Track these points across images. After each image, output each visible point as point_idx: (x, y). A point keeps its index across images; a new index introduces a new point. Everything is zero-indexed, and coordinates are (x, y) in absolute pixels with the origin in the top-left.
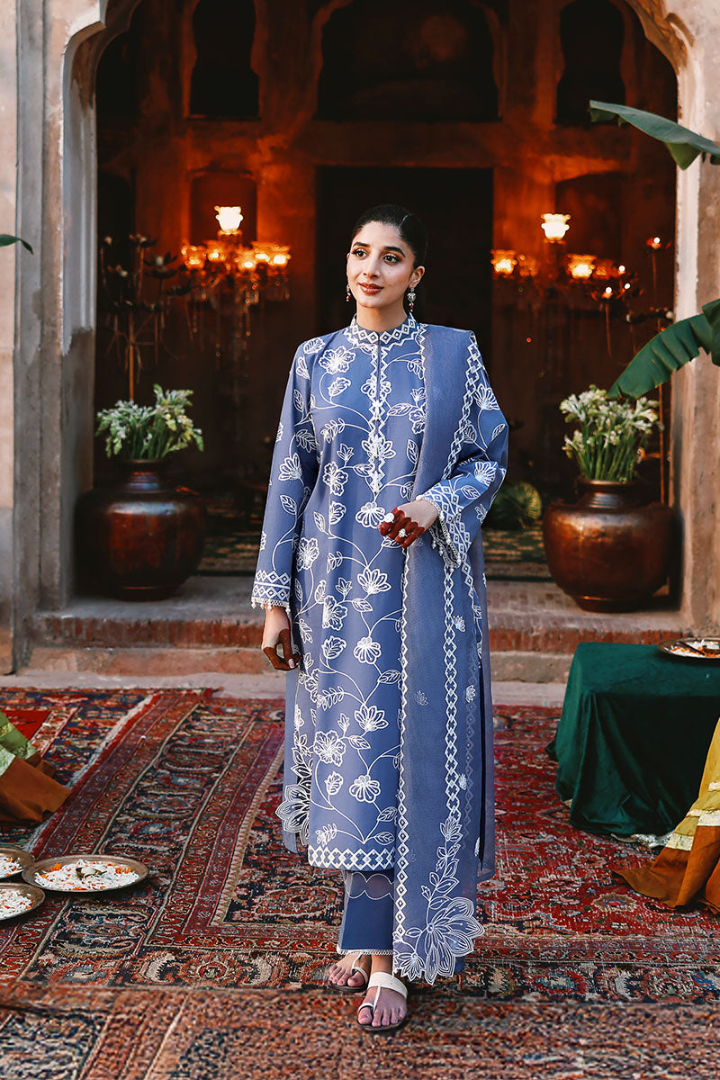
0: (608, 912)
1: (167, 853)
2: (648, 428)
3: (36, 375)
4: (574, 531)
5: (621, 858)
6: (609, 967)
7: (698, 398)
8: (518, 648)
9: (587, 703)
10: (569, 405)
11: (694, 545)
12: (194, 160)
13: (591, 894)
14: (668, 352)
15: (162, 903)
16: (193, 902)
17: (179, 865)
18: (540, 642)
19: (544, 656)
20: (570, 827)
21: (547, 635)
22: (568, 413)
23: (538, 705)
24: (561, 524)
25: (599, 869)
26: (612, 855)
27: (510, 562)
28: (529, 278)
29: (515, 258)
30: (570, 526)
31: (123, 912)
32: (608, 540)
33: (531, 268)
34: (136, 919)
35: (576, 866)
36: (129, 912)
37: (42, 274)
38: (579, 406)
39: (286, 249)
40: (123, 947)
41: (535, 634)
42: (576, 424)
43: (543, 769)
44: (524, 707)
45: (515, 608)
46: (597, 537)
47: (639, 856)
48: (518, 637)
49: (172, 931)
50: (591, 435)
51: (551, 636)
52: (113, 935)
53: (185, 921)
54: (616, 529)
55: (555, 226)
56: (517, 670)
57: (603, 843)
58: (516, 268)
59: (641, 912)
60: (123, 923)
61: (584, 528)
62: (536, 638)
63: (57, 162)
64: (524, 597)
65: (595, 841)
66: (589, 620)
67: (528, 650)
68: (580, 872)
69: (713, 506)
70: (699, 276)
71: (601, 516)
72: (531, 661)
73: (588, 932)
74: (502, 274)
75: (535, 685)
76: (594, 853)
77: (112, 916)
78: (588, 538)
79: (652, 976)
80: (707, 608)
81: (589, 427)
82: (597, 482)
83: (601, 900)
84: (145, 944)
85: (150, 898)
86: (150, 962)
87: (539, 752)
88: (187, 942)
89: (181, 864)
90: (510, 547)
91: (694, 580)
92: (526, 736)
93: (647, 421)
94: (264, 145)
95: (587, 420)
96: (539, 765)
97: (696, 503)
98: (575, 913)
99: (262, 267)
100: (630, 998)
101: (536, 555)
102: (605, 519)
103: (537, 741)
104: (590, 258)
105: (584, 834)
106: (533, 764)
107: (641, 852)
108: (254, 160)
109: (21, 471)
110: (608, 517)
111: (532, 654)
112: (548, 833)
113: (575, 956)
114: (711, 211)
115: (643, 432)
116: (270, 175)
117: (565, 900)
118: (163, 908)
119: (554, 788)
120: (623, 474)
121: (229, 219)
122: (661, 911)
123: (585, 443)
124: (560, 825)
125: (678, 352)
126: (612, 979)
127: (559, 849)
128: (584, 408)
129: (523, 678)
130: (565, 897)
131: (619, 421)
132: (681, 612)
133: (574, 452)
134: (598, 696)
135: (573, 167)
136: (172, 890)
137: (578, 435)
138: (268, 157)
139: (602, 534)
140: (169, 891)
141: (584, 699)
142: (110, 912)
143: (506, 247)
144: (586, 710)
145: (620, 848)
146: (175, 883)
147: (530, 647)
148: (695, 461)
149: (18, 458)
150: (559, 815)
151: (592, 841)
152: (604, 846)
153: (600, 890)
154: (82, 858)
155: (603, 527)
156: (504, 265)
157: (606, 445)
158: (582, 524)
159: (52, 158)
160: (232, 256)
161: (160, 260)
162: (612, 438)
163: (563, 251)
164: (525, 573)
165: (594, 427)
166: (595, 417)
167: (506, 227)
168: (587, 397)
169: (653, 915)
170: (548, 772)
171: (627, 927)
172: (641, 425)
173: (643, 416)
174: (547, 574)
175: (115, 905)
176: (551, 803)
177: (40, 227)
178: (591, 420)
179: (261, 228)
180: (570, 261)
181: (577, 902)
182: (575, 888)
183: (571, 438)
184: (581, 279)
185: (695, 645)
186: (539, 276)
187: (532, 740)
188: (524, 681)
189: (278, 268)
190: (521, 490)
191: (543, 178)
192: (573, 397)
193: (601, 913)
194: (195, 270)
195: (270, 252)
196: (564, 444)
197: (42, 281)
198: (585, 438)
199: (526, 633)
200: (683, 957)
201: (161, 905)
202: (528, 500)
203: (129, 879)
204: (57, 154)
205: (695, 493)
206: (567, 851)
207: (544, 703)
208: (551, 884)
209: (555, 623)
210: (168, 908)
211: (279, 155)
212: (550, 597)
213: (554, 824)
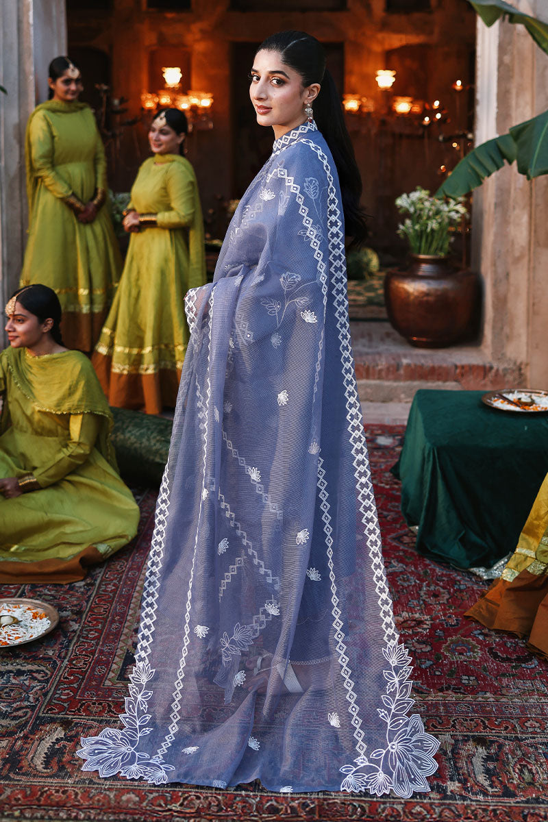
0: (457, 662)
1: (82, 590)
2: (459, 217)
3: (17, 185)
4: (407, 293)
5: (461, 591)
6: (466, 739)
7: (497, 197)
8: (367, 377)
9: (429, 454)
10: (402, 201)
11: (493, 302)
12: (150, 38)
13: (440, 637)
14: (481, 164)
15: (66, 654)
16: (93, 653)
17: (90, 604)
18: (383, 374)
19: (387, 383)
20: (416, 553)
21: (388, 369)
22: (401, 207)
23: (382, 423)
24: (397, 287)
25: (444, 604)
26: (453, 587)
27: (359, 306)
28: (369, 114)
29: (360, 100)
30: (403, 288)
31: (30, 667)
32: (431, 299)
33: (370, 106)
34: (39, 676)
35: (423, 600)
36: (35, 667)
37: (19, 111)
38: (409, 201)
39: (209, 95)
40: (21, 717)
41: (380, 367)
42: (407, 215)
43: (390, 489)
44: (373, 425)
45: (364, 346)
46: (423, 297)
47: (475, 587)
48: (367, 370)
49: (68, 694)
50: (418, 222)
51: (391, 369)
52: (15, 700)
53: (83, 679)
54: (437, 290)
55: (385, 79)
56: (366, 393)
57: (445, 572)
58: (361, 107)
59: (486, 661)
60: (27, 683)
61: (414, 289)
62: (380, 371)
63: (28, 28)
64: (370, 335)
65: (438, 570)
66: (417, 355)
67: (374, 379)
68: (427, 609)
69: (508, 274)
70: (498, 107)
71: (427, 281)
72: (378, 387)
73: (441, 690)
74: (350, 112)
75: (379, 404)
76: (438, 585)
77: (19, 673)
78: (416, 297)
79: (507, 754)
80: (503, 347)
81: (416, 217)
82: (422, 256)
83: (449, 646)
84: (40, 714)
85: (57, 647)
86: (41, 739)
87: (386, 470)
88: (79, 710)
89: (92, 603)
90: (359, 294)
91: (494, 328)
92: (375, 453)
93: (457, 212)
94: (196, 28)
95: (415, 212)
96: (387, 484)
97: (495, 272)
98: (429, 663)
99: (194, 109)
100: (489, 789)
101: (376, 300)
102: (429, 284)
103: (384, 458)
104: (408, 99)
105: (428, 562)
106: (382, 483)
107: (477, 583)
108: (189, 38)
109: (8, 254)
110: (431, 281)
111: (377, 382)
112: (399, 562)
113: (433, 725)
114: (507, 59)
115: (455, 220)
116: (200, 47)
117: (418, 646)
118: (66, 662)
119: (400, 509)
120: (441, 249)
121: (173, 76)
122: (504, 660)
123: (413, 228)
124: (407, 551)
125: (488, 164)
126: (470, 757)
127: (408, 580)
128: (413, 203)
129: (371, 399)
130: (418, 642)
131: (438, 212)
132: (482, 347)
133: (405, 234)
134: (438, 449)
135: (397, 41)
136: (79, 636)
137: (408, 222)
138: (198, 36)
139: (427, 294)
140: (75, 639)
141: (427, 452)
142: (19, 667)
143: (353, 92)
144: (429, 461)
145: (459, 578)
146: (83, 627)
147: (376, 376)
148: (495, 242)
149: (5, 244)
150: (406, 539)
151: (435, 570)
152: (446, 575)
153: (449, 631)
154: (5, 602)
155: (428, 289)
156: (352, 104)
157: (429, 230)
158: (413, 288)
159: (25, 26)
160: (174, 100)
161: (116, 102)
162: (433, 224)
163: (390, 96)
164: (369, 315)
165: (420, 217)
166: (421, 210)
167: (353, 80)
168: (415, 195)
169: (497, 665)
170: (394, 492)
171: (476, 683)
172: (453, 214)
173: (456, 210)
174: (384, 315)
175: (25, 658)
176: (398, 526)
177: (17, 77)
178: (418, 212)
179: (195, 82)
180: (395, 101)
181: (429, 648)
182: (424, 630)
183: (403, 224)
184: (403, 114)
185: (511, 397)
186: (376, 112)
187: (380, 457)
188: (371, 401)
189: (205, 108)
190: (366, 254)
191: (377, 48)
192: (405, 196)
193: (451, 663)
194: (150, 110)
195: (200, 98)
196: (398, 228)
197: (19, 116)
198: (413, 224)
199: (374, 367)
200: (532, 726)
201: (65, 658)
202: (370, 261)
203: (41, 627)
204: (29, 23)
205: (494, 264)
206: (415, 582)
207: (387, 421)
208: (405, 625)
209: (394, 359)
210: (70, 661)
211: (206, 34)
212: (388, 335)
213: (402, 550)
